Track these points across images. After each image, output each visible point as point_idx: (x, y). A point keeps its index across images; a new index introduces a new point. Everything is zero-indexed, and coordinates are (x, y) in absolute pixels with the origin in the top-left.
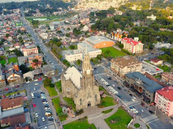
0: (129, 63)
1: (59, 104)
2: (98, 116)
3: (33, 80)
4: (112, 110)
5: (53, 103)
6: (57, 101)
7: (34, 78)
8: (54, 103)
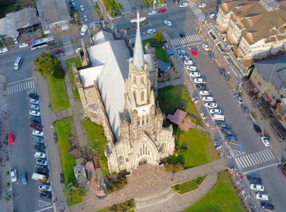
0: (274, 28)
1: (71, 142)
2: (162, 201)
3: (16, 43)
4: (199, 181)
5: (55, 134)
6: (66, 130)
7: (18, 38)
8: (59, 136)
